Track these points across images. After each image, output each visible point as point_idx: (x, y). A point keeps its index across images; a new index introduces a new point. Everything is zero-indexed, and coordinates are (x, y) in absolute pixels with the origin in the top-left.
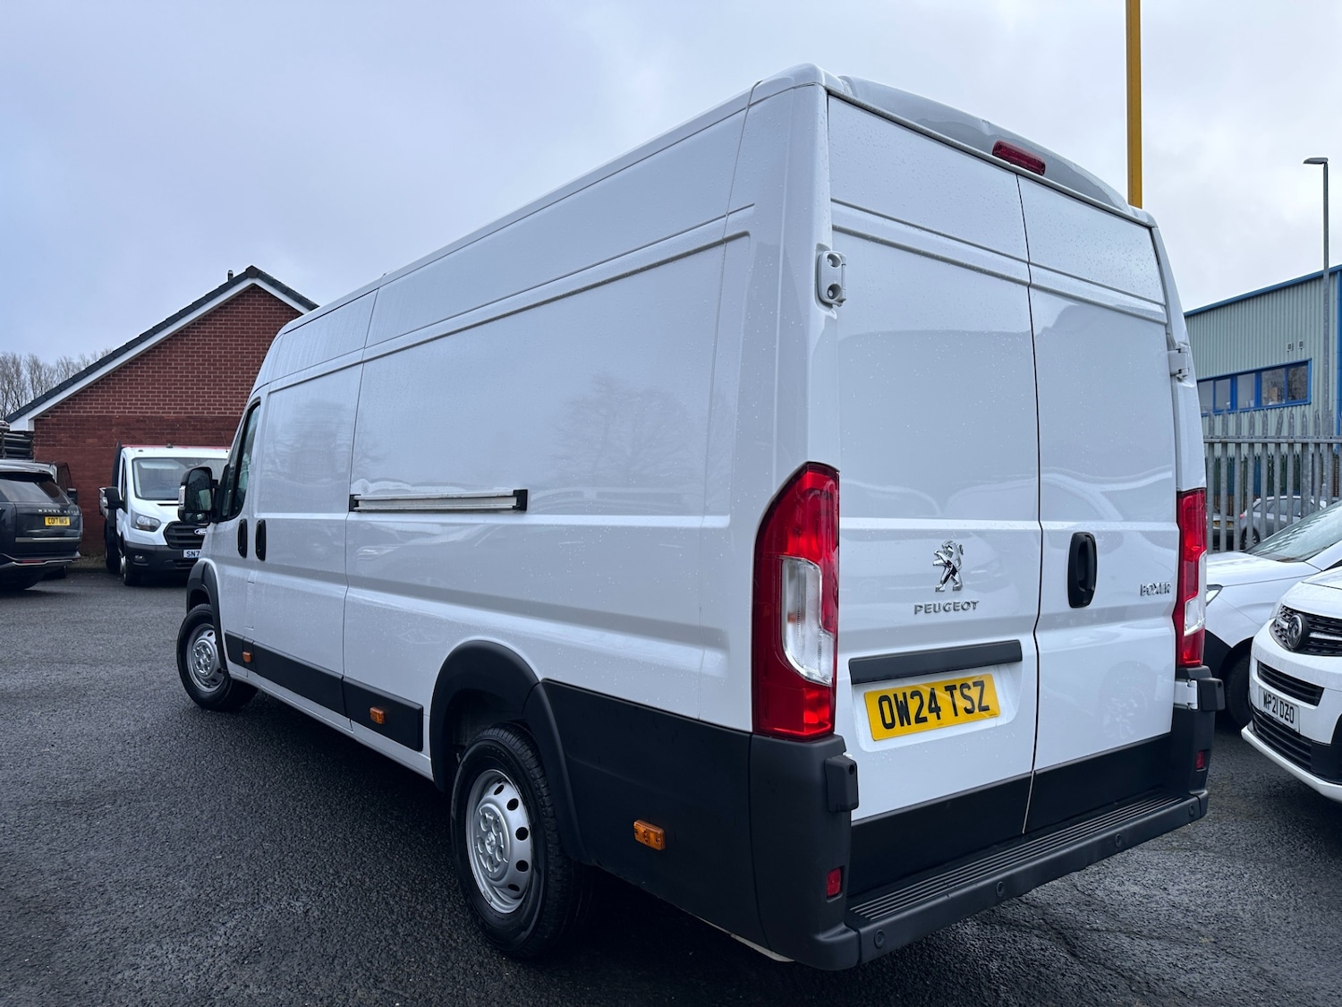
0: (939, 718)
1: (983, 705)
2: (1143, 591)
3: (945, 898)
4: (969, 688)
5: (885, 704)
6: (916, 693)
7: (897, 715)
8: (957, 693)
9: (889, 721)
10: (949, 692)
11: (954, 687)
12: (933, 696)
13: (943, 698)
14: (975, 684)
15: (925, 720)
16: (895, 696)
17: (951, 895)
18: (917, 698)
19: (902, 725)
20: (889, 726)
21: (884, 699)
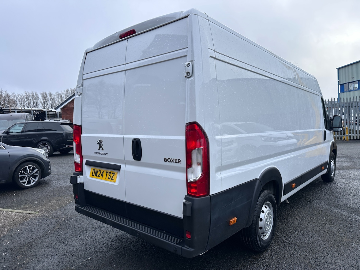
0: (102, 177)
1: (112, 178)
2: (166, 160)
4: (111, 174)
5: (94, 171)
7: (95, 174)
8: (108, 174)
9: (93, 174)
10: (106, 173)
11: (108, 172)
12: (103, 173)
14: (113, 173)
15: (99, 177)
16: (96, 170)
17: (93, 213)
18: (100, 172)
19: (95, 176)
20: (93, 175)
21: (94, 170)
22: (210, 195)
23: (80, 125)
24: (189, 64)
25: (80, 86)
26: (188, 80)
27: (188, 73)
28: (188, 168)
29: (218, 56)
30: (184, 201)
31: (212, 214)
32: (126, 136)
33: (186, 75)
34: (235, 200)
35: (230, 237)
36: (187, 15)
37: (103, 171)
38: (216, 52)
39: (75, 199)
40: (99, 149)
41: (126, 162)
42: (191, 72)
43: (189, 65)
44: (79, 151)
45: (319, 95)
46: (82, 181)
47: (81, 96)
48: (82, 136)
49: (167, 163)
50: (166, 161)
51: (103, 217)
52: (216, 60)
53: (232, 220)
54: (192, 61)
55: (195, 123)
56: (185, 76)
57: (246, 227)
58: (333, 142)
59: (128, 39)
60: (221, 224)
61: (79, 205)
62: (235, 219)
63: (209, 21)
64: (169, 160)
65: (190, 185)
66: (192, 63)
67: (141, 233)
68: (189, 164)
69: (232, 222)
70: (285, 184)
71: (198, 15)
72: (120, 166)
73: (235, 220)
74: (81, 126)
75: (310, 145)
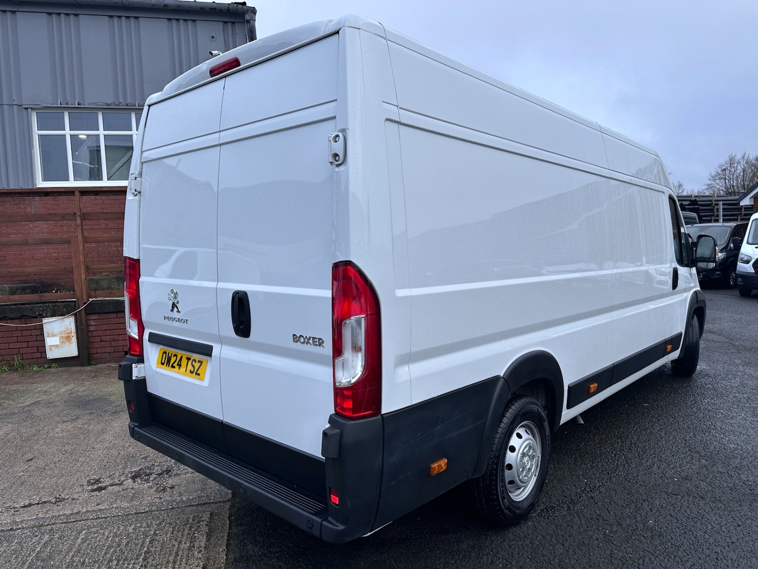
0: (179, 369)
1: (198, 372)
2: (296, 339)
3: (159, 440)
4: (196, 362)
5: (165, 355)
6: (175, 355)
7: (167, 361)
8: (190, 362)
9: (163, 362)
10: (187, 360)
11: (190, 359)
12: (181, 359)
13: (184, 362)
14: (199, 361)
16: (169, 353)
17: (162, 441)
18: (175, 357)
19: (167, 365)
20: (163, 364)
21: (165, 352)
22: (382, 415)
23: (136, 258)
24: (338, 136)
25: (137, 176)
26: (337, 169)
27: (336, 155)
28: (337, 357)
29: (406, 117)
30: (328, 426)
31: (385, 453)
32: (222, 285)
33: (331, 159)
34: (444, 422)
35: (432, 498)
36: (338, 29)
37: (182, 357)
38: (401, 108)
39: (130, 411)
40: (172, 311)
41: (222, 341)
42: (341, 154)
43: (337, 139)
44: (136, 312)
45: (663, 192)
46: (143, 375)
47: (137, 198)
48: (140, 280)
49: (298, 346)
50: (297, 342)
51: (179, 452)
52: (401, 127)
53: (435, 465)
54: (343, 131)
55: (349, 263)
56: (331, 163)
57: (474, 477)
58: (696, 292)
59: (225, 77)
60: (409, 473)
61: (137, 424)
62: (443, 463)
63: (389, 42)
64: (302, 340)
65: (340, 393)
66: (345, 134)
67: (248, 487)
68: (338, 350)
69: (436, 468)
70: (570, 386)
71: (359, 29)
72: (211, 348)
73: (443, 465)
74: (139, 260)
75: (637, 300)
